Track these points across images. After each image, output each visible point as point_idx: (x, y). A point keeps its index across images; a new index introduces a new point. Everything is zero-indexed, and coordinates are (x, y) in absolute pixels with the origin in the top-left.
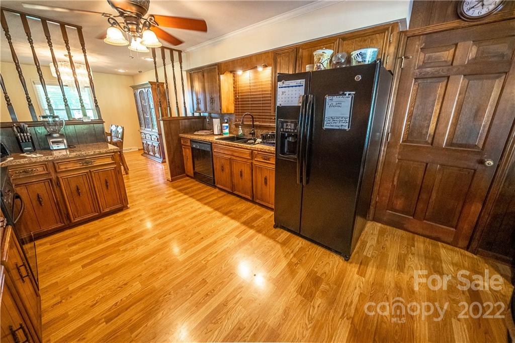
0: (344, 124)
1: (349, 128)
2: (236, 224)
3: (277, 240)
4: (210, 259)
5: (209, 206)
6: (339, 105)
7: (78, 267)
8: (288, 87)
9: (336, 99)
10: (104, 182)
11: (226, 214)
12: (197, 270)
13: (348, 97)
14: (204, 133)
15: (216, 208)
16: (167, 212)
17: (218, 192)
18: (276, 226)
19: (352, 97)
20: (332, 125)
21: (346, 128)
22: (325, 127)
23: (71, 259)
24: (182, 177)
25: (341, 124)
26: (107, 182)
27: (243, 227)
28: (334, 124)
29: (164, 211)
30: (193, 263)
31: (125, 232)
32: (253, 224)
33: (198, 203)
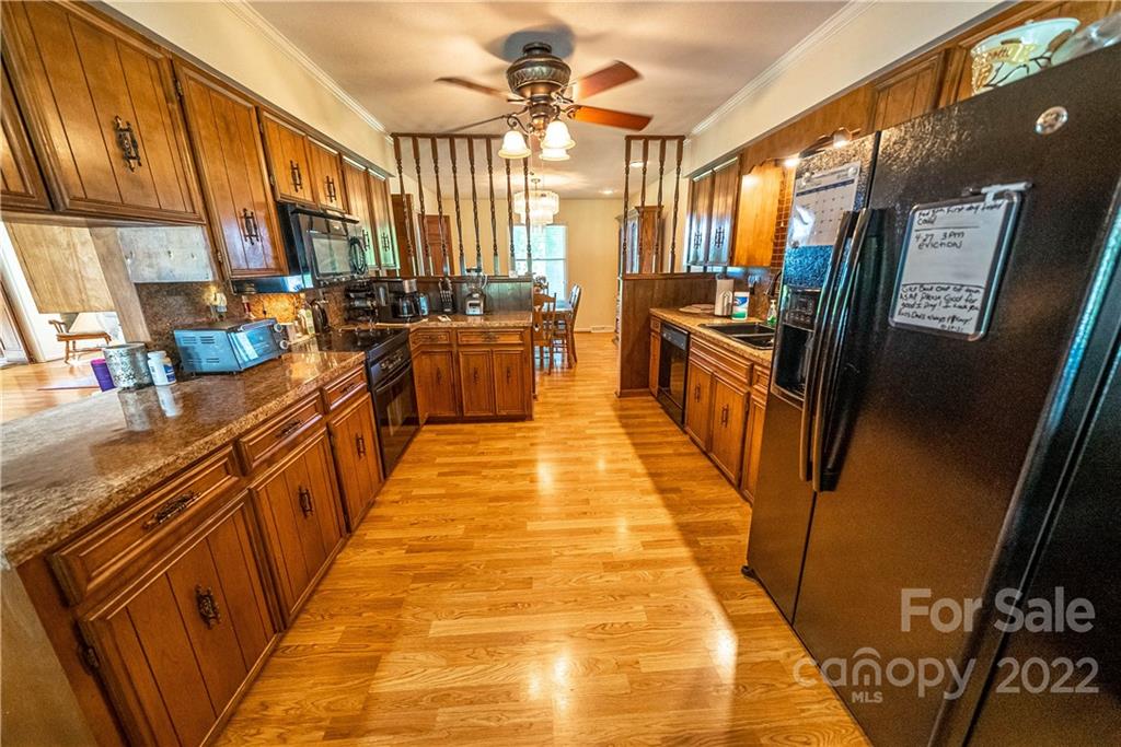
0: (963, 314)
1: (978, 328)
2: (663, 518)
3: (725, 602)
4: (566, 553)
5: (644, 463)
6: (954, 238)
7: (435, 472)
8: (817, 190)
9: (947, 216)
10: (505, 370)
11: (661, 491)
12: (534, 559)
13: (991, 207)
14: (698, 311)
15: (653, 471)
16: (572, 446)
17: (684, 443)
18: (749, 572)
19: (1010, 206)
20: (919, 312)
21: (969, 329)
22: (897, 319)
23: (438, 460)
24: (641, 394)
25: (952, 311)
26: (508, 372)
27: (674, 534)
28: (928, 312)
29: (570, 443)
30: (540, 544)
31: (504, 451)
32: (699, 539)
33: (631, 450)
